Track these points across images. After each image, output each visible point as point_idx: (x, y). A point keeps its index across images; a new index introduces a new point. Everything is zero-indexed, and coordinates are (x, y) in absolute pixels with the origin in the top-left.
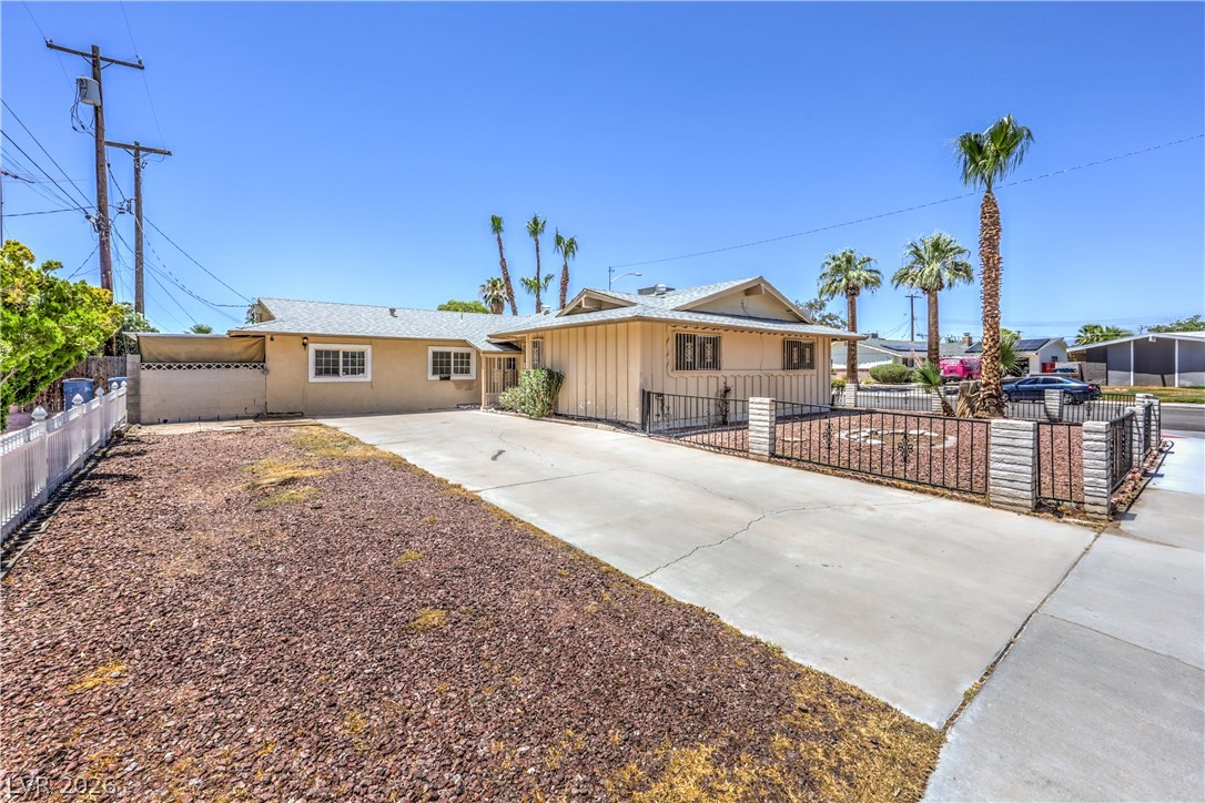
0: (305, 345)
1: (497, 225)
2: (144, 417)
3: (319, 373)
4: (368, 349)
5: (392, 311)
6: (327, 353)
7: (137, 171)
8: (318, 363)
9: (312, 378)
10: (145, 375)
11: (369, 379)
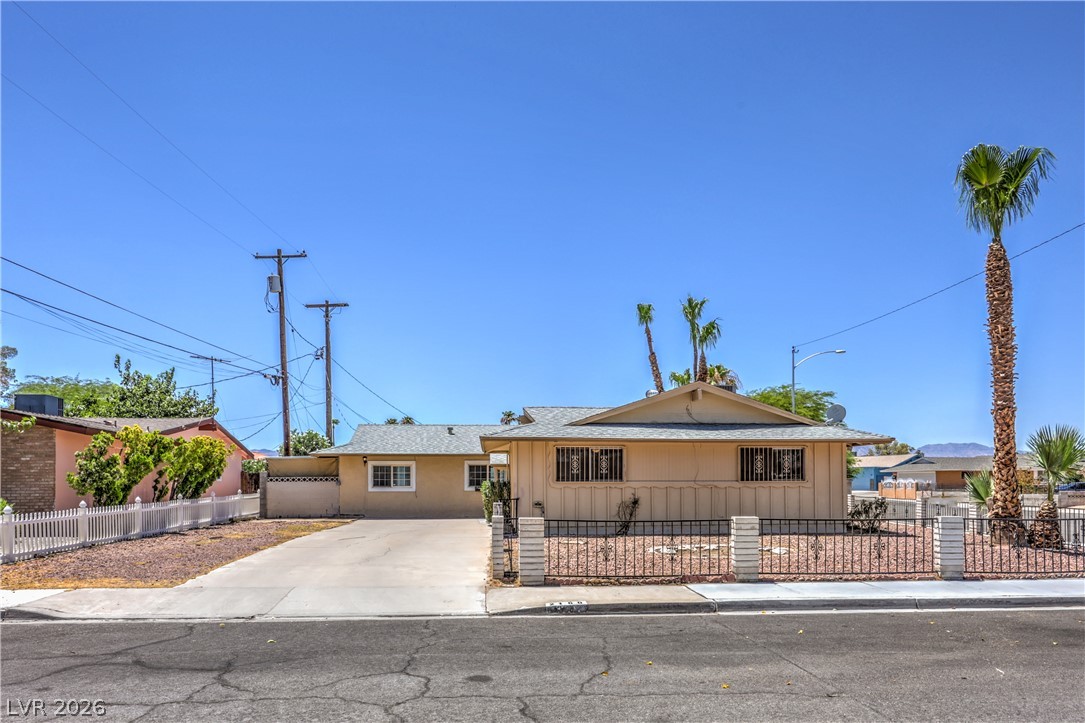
0: (365, 462)
1: (645, 314)
2: (269, 514)
3: (376, 484)
4: (413, 464)
5: (450, 430)
6: (382, 468)
7: (327, 323)
8: (375, 476)
9: (371, 489)
10: (270, 485)
11: (413, 488)
